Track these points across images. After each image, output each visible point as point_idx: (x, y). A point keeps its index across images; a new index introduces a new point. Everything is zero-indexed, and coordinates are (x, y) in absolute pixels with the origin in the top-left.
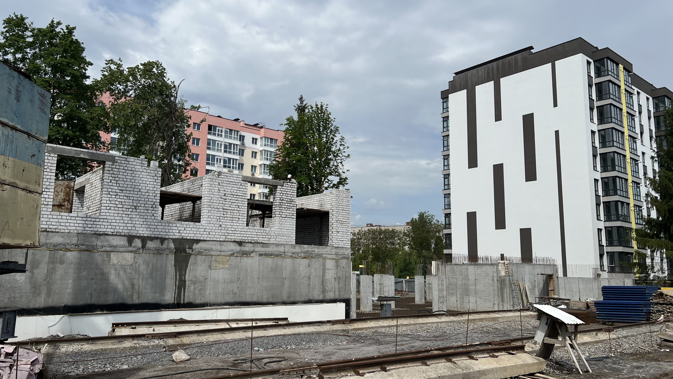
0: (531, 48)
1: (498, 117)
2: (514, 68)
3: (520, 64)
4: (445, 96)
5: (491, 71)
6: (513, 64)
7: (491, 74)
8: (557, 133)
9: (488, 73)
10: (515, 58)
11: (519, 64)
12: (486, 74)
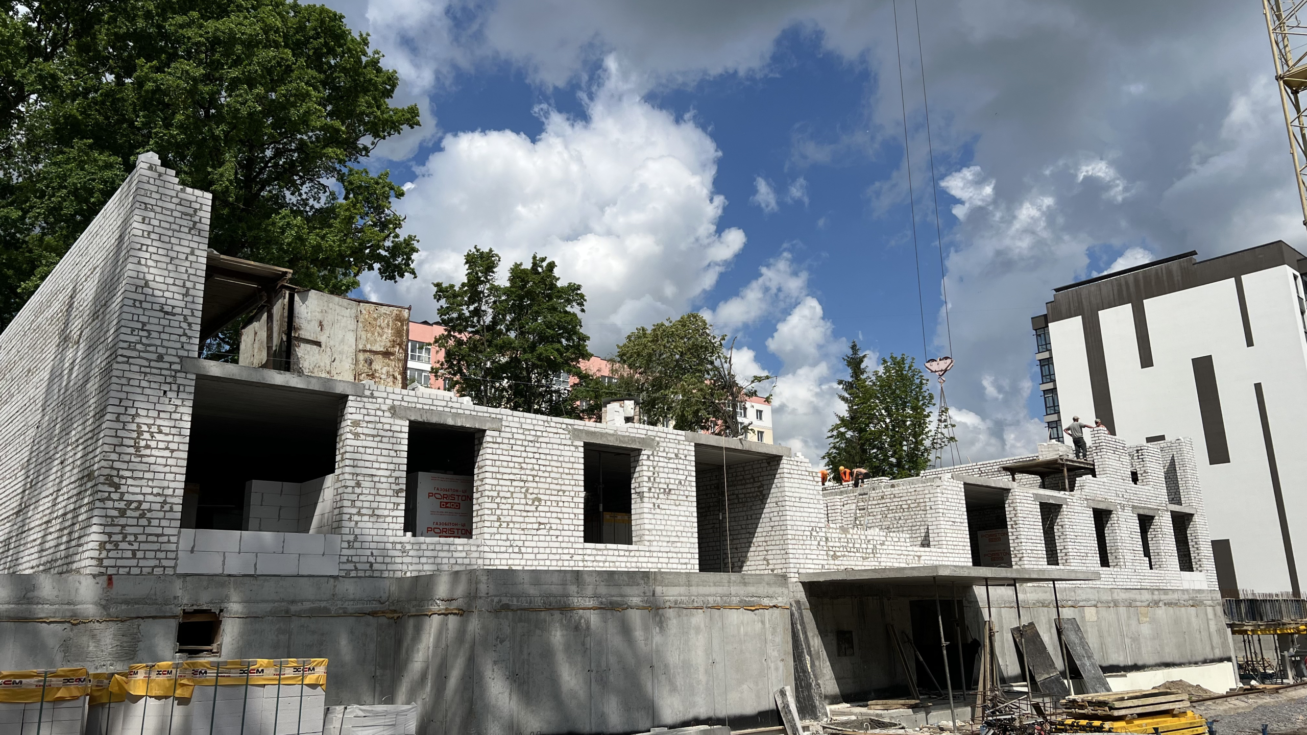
0: (1194, 253)
1: (1146, 360)
2: (1166, 284)
3: (1177, 276)
4: (1041, 326)
5: (1124, 288)
6: (1165, 278)
7: (1125, 293)
8: (1258, 387)
9: (1120, 291)
10: (1167, 268)
11: (1176, 279)
12: (1116, 292)
